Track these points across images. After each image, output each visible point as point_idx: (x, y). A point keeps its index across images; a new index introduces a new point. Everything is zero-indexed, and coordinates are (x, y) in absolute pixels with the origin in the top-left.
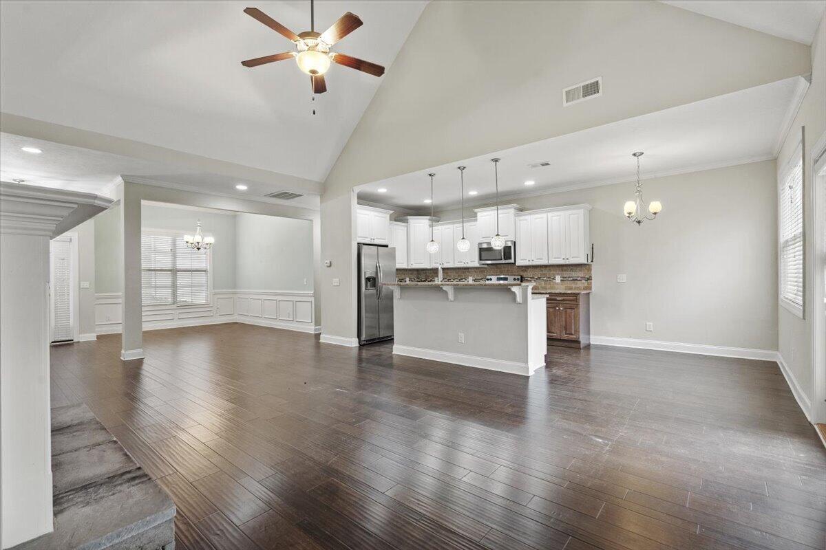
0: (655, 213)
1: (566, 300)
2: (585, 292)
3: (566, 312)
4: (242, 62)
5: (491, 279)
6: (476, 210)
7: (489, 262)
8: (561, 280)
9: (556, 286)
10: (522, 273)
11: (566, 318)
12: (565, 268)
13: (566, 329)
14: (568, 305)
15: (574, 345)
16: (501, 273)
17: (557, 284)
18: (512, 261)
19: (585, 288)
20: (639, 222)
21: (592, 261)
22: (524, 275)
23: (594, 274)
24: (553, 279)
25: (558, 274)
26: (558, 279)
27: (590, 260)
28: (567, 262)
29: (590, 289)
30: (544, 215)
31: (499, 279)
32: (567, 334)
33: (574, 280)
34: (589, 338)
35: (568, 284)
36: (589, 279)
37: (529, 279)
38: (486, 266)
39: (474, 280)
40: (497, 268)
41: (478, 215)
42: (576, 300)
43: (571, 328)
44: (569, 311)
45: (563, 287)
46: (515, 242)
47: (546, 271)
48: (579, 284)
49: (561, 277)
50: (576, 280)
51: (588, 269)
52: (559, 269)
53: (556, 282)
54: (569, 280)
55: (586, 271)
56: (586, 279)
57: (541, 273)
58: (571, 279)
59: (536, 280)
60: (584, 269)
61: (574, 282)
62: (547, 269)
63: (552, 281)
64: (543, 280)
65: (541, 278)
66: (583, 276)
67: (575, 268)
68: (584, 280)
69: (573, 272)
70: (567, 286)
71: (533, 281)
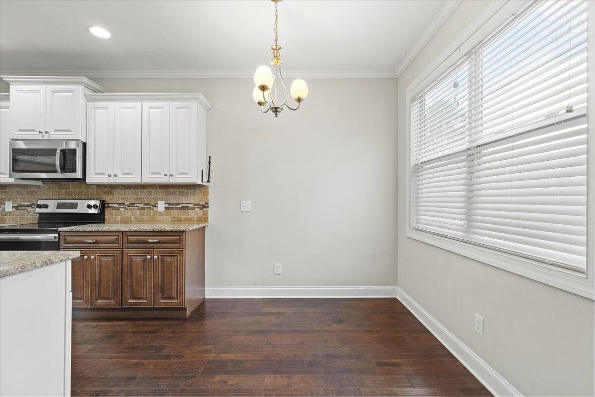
0: (299, 100)
1: (164, 242)
2: (196, 227)
3: (163, 261)
5: (46, 206)
6: (6, 78)
7: (44, 175)
8: (166, 208)
9: (158, 217)
10: (104, 198)
11: (163, 271)
12: (172, 190)
13: (162, 289)
14: (167, 251)
15: (176, 315)
16: (69, 195)
17: (160, 213)
18: (78, 175)
19: (200, 220)
20: (276, 110)
21: (208, 181)
22: (108, 199)
23: (211, 199)
24: (154, 206)
25: (162, 199)
26: (161, 206)
27: (205, 180)
28: (171, 181)
29: (206, 220)
30: (137, 104)
31: (59, 206)
32: (165, 298)
33: (183, 208)
34: (203, 291)
35: (176, 213)
36: (205, 206)
37: (116, 206)
38: (39, 183)
39: (16, 208)
40: (61, 187)
41: (12, 88)
42: (180, 241)
43: (170, 289)
44: (168, 259)
45: (168, 218)
46: (85, 145)
47: (143, 194)
48: (191, 214)
49: (165, 204)
50: (187, 208)
51: (204, 193)
52: (163, 192)
53: (159, 210)
54: (177, 209)
55: (200, 195)
56: (201, 207)
57: (136, 196)
58: (180, 206)
59: (127, 208)
60: (199, 192)
61: (184, 212)
62: (145, 191)
63: (153, 209)
64: (138, 208)
65: (135, 205)
66: (196, 202)
67: (185, 191)
68: (198, 208)
69: (183, 195)
70: (174, 218)
71: (122, 210)
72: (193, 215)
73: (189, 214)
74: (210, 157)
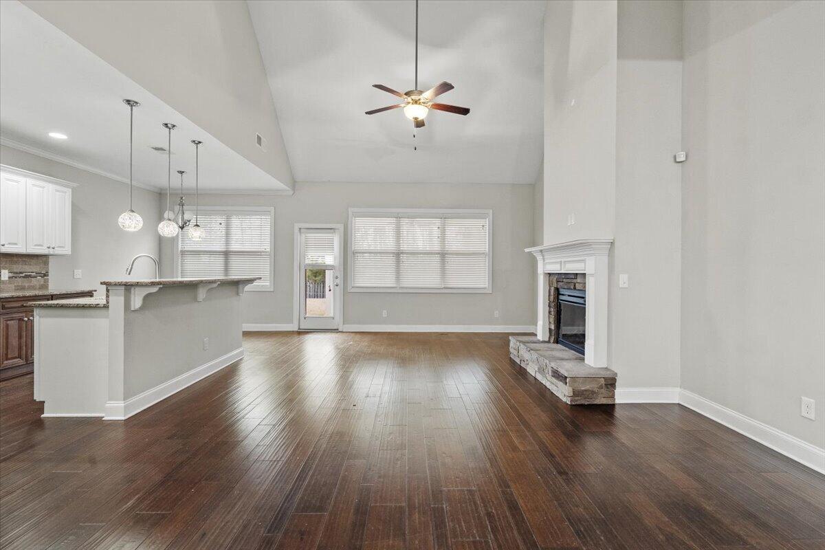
4: (453, 87)
9: (2, 286)
12: (15, 259)
17: (4, 282)
19: (42, 287)
23: (51, 268)
26: (5, 275)
28: (52, 252)
29: (47, 287)
33: (26, 277)
35: (19, 282)
36: (46, 275)
45: (12, 286)
48: (34, 282)
49: (9, 273)
50: (30, 276)
51: (45, 262)
52: (6, 260)
54: (20, 277)
55: (42, 264)
56: (42, 275)
58: (24, 275)
61: (27, 280)
66: (38, 271)
68: (39, 276)
69: (26, 265)
70: (18, 286)
73: (32, 282)
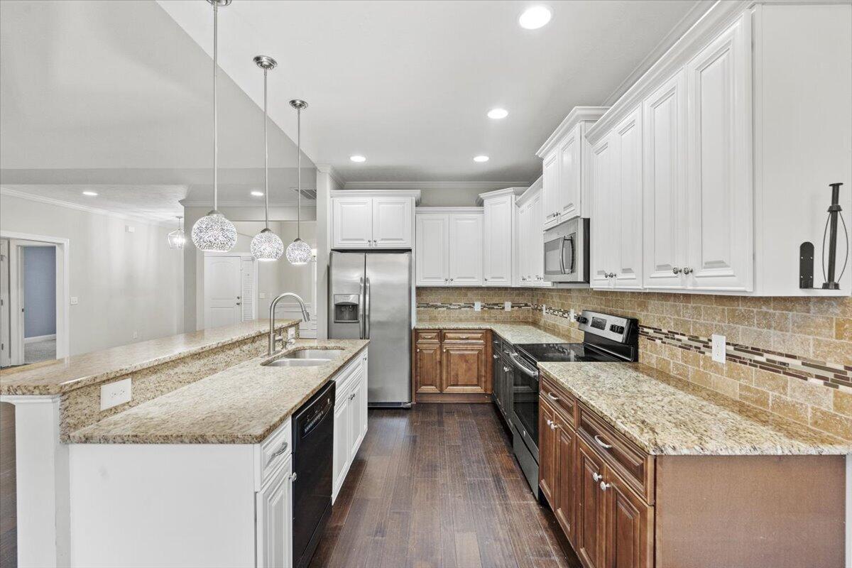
5: (585, 321)
8: (729, 357)
9: (713, 376)
10: (633, 314)
17: (717, 368)
18: (580, 275)
21: (828, 284)
24: (706, 345)
25: (720, 330)
26: (719, 348)
27: (820, 279)
35: (752, 378)
37: (651, 332)
47: (686, 313)
49: (728, 344)
50: (780, 368)
51: (839, 325)
52: (724, 309)
53: (714, 359)
54: (755, 364)
55: (825, 331)
56: (831, 375)
57: (676, 317)
58: (762, 359)
59: (665, 340)
60: (820, 320)
61: (774, 379)
62: (690, 305)
63: (703, 353)
64: (679, 344)
65: (676, 336)
66: (811, 356)
67: (778, 312)
68: (818, 377)
69: (769, 327)
70: (748, 389)
71: (658, 342)
72: (799, 398)
73: (789, 390)
74: (836, 187)
